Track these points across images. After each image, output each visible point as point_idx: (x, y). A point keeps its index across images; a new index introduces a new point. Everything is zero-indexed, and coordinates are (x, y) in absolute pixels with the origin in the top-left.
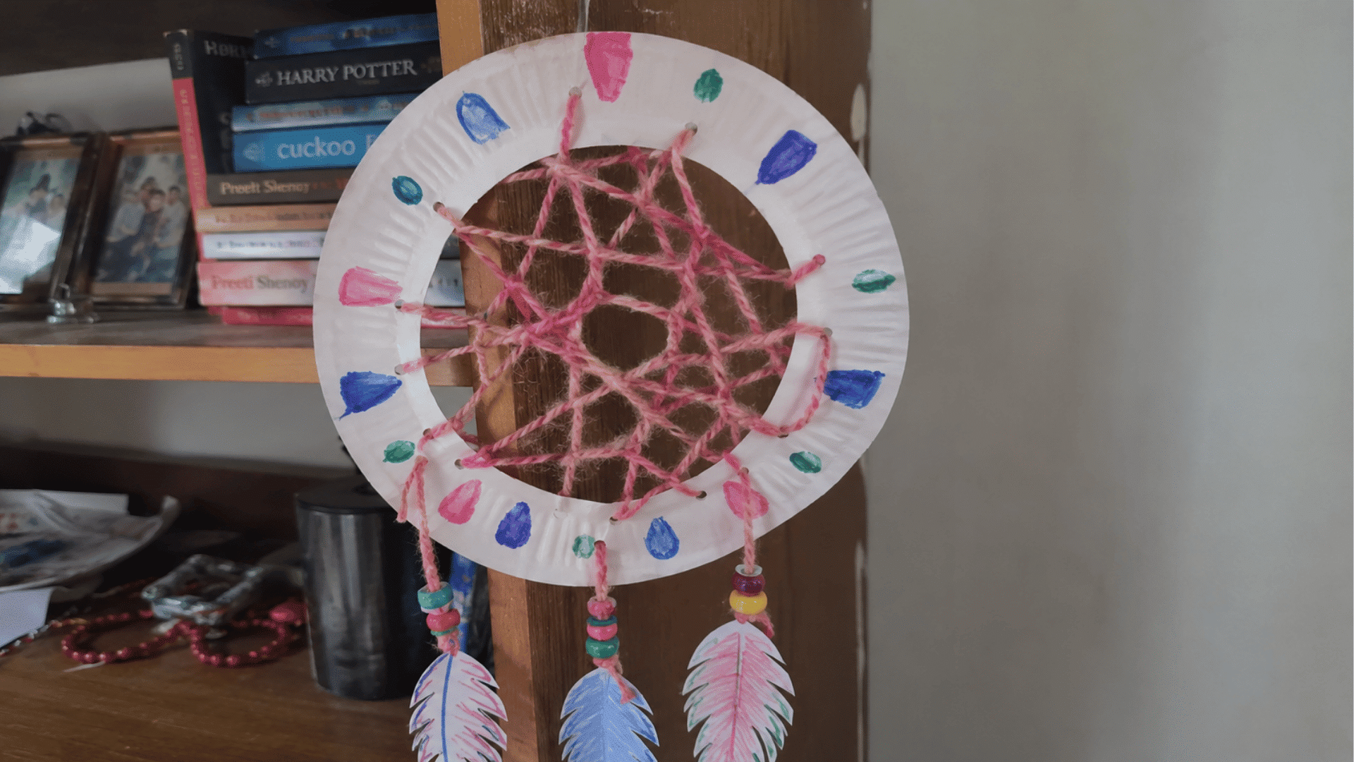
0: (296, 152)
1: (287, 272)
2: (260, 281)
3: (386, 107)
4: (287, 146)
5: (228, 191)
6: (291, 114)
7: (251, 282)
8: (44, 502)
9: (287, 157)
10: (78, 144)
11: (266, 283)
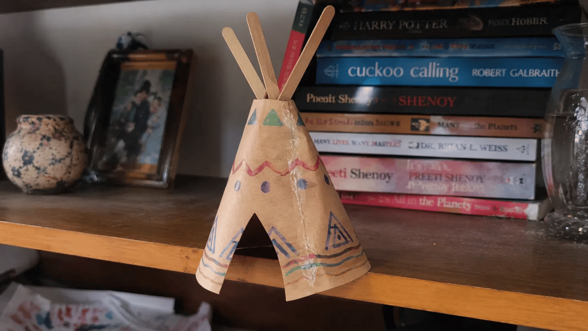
0: (361, 72)
1: (374, 166)
2: (352, 172)
3: (427, 47)
4: (355, 68)
5: (311, 100)
6: (359, 48)
7: (345, 173)
8: (115, 301)
9: (354, 75)
10: (171, 59)
11: (358, 174)
